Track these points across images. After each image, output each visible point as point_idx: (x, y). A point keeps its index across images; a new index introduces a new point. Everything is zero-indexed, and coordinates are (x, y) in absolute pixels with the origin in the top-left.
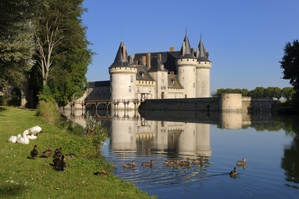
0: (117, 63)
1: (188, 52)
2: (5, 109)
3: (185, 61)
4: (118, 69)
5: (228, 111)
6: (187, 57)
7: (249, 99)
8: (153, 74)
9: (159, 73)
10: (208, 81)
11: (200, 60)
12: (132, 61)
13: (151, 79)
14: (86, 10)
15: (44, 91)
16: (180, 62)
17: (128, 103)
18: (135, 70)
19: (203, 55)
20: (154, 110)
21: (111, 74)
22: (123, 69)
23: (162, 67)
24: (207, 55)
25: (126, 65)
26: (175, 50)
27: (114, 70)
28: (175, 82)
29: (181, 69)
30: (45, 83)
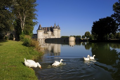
0: (39, 29)
1: (56, 27)
2: (8, 41)
3: (55, 29)
4: (39, 31)
5: (71, 41)
6: (55, 28)
7: (75, 38)
8: (48, 32)
9: (49, 32)
10: (60, 34)
11: (58, 29)
12: (43, 29)
13: (47, 33)
14: (38, 5)
15: (22, 34)
16: (54, 29)
17: (42, 39)
18: (43, 31)
19: (59, 28)
20: (49, 41)
21: (37, 32)
22: (40, 31)
23: (50, 30)
24: (60, 28)
25: (41, 30)
26: (52, 27)
27: (38, 31)
28: (53, 34)
29: (54, 31)
30: (22, 31)
